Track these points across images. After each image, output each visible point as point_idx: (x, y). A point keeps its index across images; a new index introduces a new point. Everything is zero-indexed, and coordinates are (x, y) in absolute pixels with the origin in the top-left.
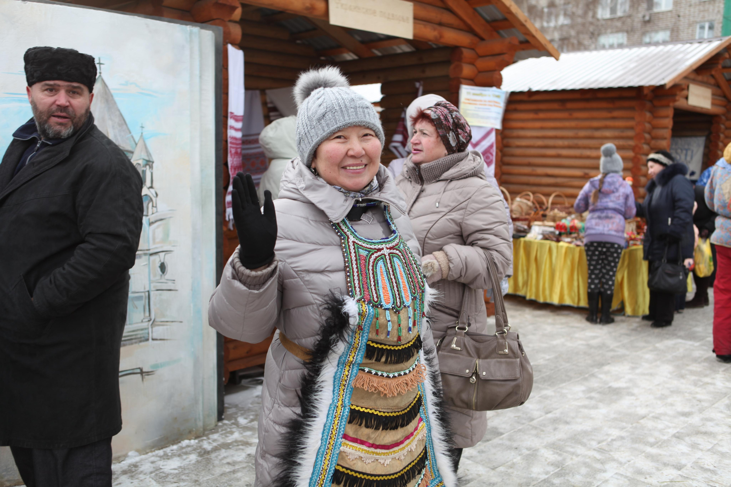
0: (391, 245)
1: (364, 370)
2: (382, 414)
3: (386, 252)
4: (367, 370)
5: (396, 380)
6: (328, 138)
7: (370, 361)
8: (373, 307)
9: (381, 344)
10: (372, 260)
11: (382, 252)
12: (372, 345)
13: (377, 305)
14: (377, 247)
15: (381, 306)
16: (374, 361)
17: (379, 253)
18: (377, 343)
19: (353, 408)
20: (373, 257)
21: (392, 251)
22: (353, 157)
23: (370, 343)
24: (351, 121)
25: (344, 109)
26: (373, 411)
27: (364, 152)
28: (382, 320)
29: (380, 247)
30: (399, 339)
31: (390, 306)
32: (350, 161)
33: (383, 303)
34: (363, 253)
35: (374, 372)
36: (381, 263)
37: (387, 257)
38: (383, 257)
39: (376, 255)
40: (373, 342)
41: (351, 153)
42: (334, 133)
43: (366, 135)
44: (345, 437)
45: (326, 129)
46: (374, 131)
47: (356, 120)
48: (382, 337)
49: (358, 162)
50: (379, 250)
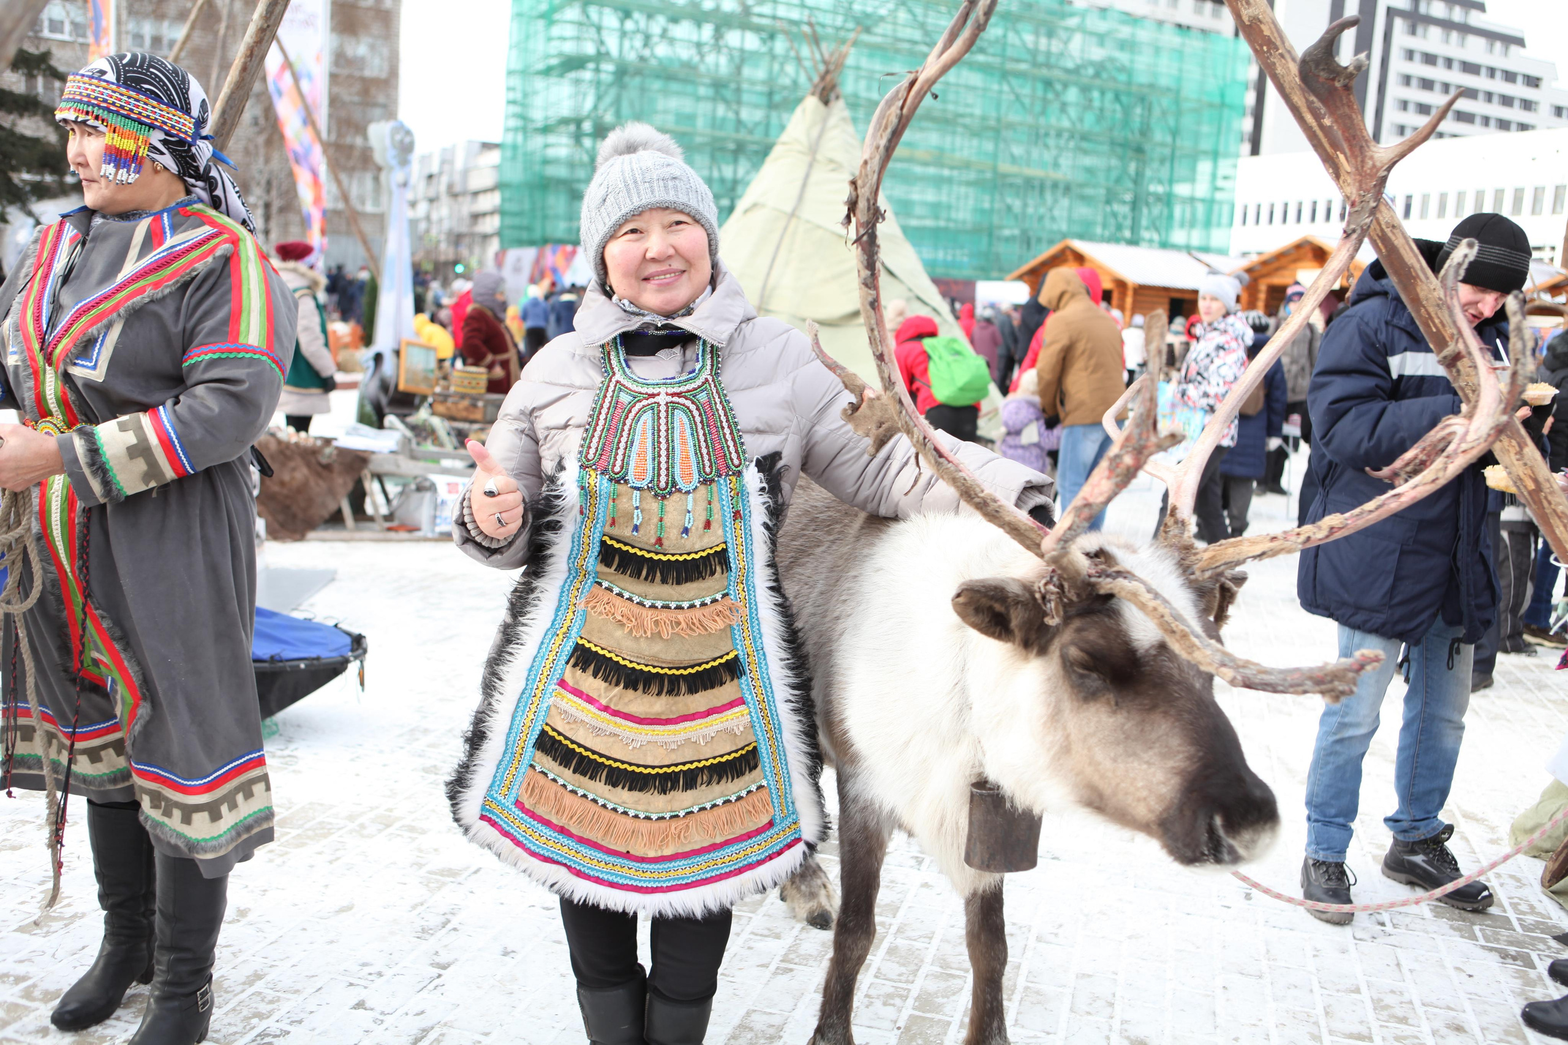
0: (677, 390)
1: (600, 584)
2: (627, 663)
3: (662, 399)
4: (605, 584)
5: (656, 612)
6: (612, 236)
7: (607, 570)
8: (611, 480)
9: (626, 544)
10: (634, 411)
11: (656, 399)
12: (609, 542)
13: (619, 479)
14: (651, 391)
15: (626, 482)
16: (612, 570)
17: (651, 400)
18: (618, 541)
19: (581, 642)
20: (639, 406)
21: (676, 399)
22: (653, 260)
23: (606, 538)
24: (644, 202)
25: (632, 186)
26: (612, 655)
27: (671, 251)
28: (624, 504)
29: (656, 391)
30: (659, 541)
31: (644, 484)
32: (652, 269)
33: (630, 477)
34: (625, 398)
35: (616, 590)
36: (647, 417)
37: (663, 408)
38: (655, 408)
39: (645, 402)
40: (611, 538)
41: (649, 255)
42: (621, 226)
43: (678, 223)
44: (562, 683)
45: (607, 220)
46: (688, 214)
47: (653, 200)
48: (626, 532)
49: (664, 267)
50: (653, 396)
